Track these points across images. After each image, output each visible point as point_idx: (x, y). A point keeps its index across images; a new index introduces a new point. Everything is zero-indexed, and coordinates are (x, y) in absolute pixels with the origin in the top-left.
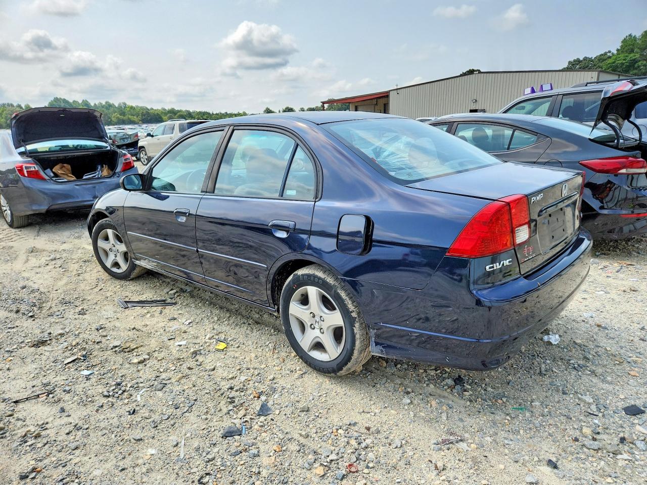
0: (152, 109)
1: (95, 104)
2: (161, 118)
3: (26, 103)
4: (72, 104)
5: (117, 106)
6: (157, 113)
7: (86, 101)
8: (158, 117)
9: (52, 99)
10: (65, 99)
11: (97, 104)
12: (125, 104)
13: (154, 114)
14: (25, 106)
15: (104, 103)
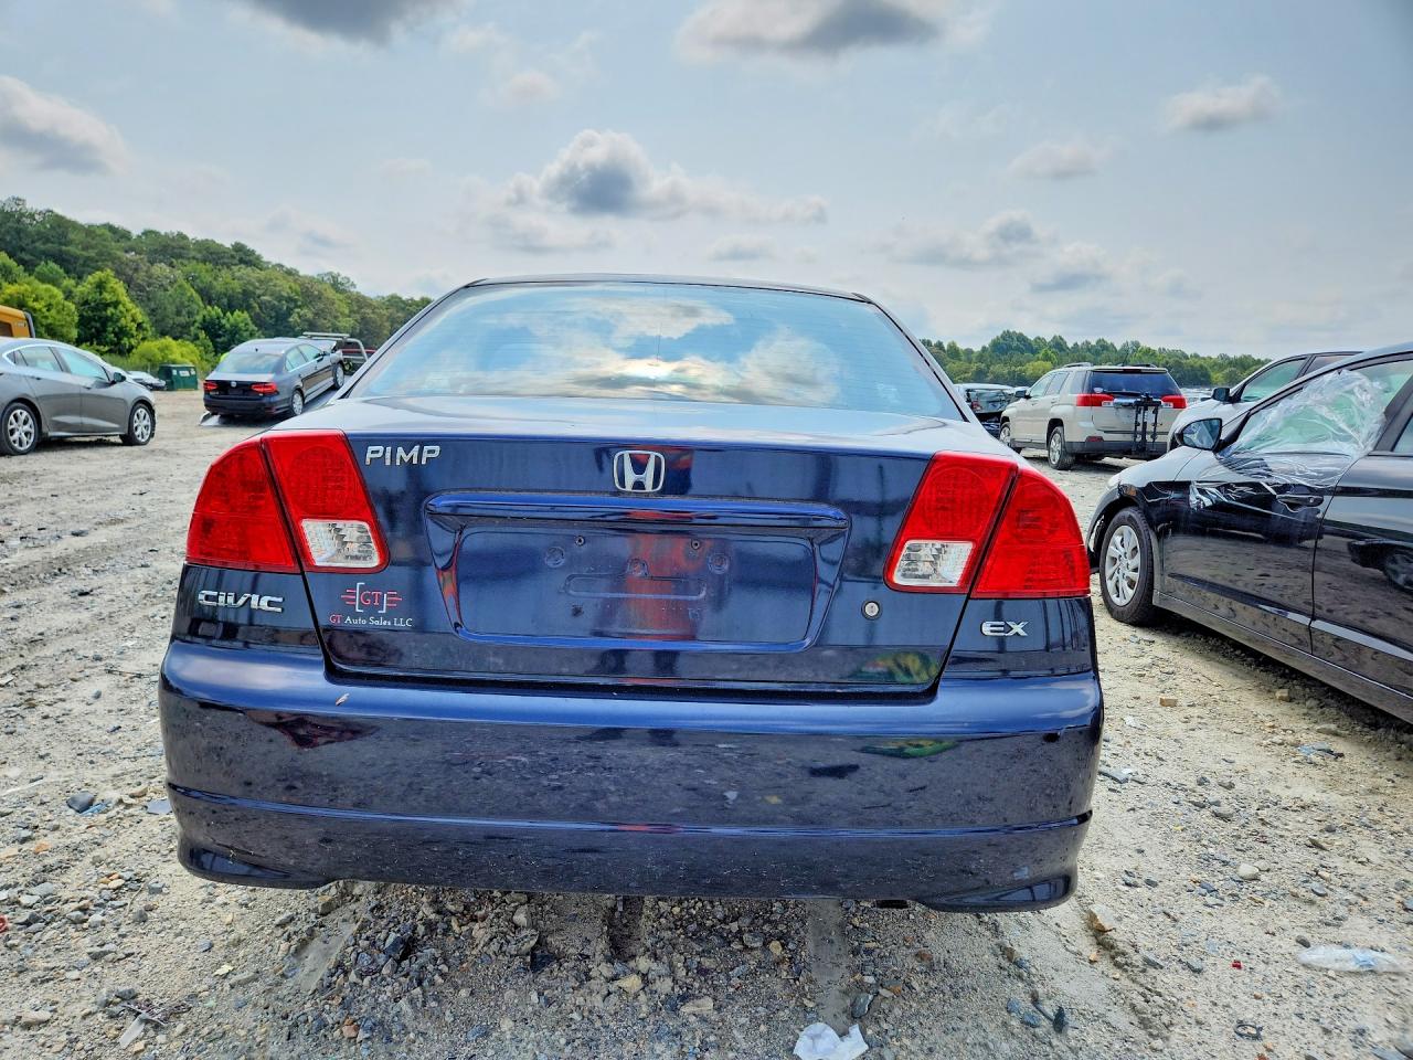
0: (1196, 356)
1: (1076, 344)
2: (1207, 376)
3: (950, 341)
4: (1033, 343)
5: (1118, 348)
6: (1201, 366)
7: (1061, 338)
8: (1199, 373)
9: (999, 333)
10: (1021, 334)
11: (1079, 344)
12: (1137, 344)
13: (1192, 366)
14: (949, 346)
15: (1094, 343)
